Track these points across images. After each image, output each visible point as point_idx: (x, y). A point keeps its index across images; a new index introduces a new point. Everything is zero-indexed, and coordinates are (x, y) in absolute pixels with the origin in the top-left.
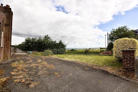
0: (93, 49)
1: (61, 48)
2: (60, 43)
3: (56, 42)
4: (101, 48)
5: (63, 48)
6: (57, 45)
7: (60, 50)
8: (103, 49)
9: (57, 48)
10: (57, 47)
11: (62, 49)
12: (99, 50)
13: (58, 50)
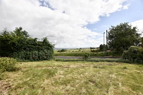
0: (84, 49)
1: (45, 50)
2: (44, 41)
3: (38, 40)
4: (91, 48)
5: (48, 49)
6: (39, 45)
7: (44, 54)
8: (93, 48)
9: (39, 50)
10: (38, 48)
11: (46, 52)
12: (89, 50)
13: (40, 53)
